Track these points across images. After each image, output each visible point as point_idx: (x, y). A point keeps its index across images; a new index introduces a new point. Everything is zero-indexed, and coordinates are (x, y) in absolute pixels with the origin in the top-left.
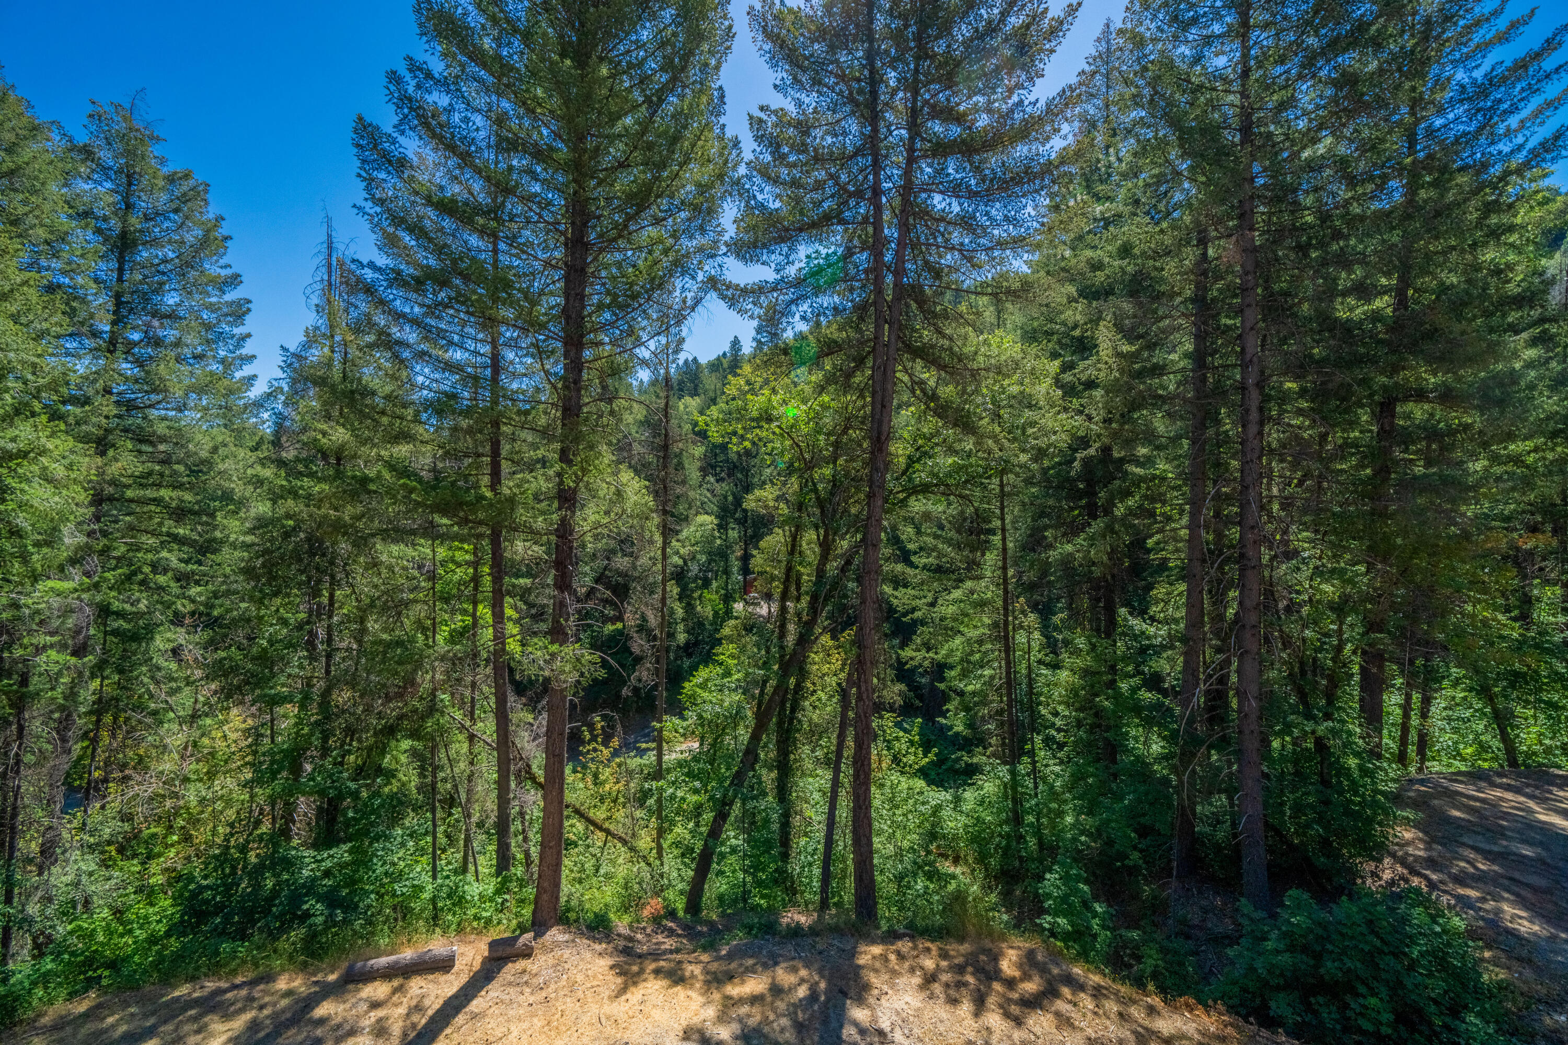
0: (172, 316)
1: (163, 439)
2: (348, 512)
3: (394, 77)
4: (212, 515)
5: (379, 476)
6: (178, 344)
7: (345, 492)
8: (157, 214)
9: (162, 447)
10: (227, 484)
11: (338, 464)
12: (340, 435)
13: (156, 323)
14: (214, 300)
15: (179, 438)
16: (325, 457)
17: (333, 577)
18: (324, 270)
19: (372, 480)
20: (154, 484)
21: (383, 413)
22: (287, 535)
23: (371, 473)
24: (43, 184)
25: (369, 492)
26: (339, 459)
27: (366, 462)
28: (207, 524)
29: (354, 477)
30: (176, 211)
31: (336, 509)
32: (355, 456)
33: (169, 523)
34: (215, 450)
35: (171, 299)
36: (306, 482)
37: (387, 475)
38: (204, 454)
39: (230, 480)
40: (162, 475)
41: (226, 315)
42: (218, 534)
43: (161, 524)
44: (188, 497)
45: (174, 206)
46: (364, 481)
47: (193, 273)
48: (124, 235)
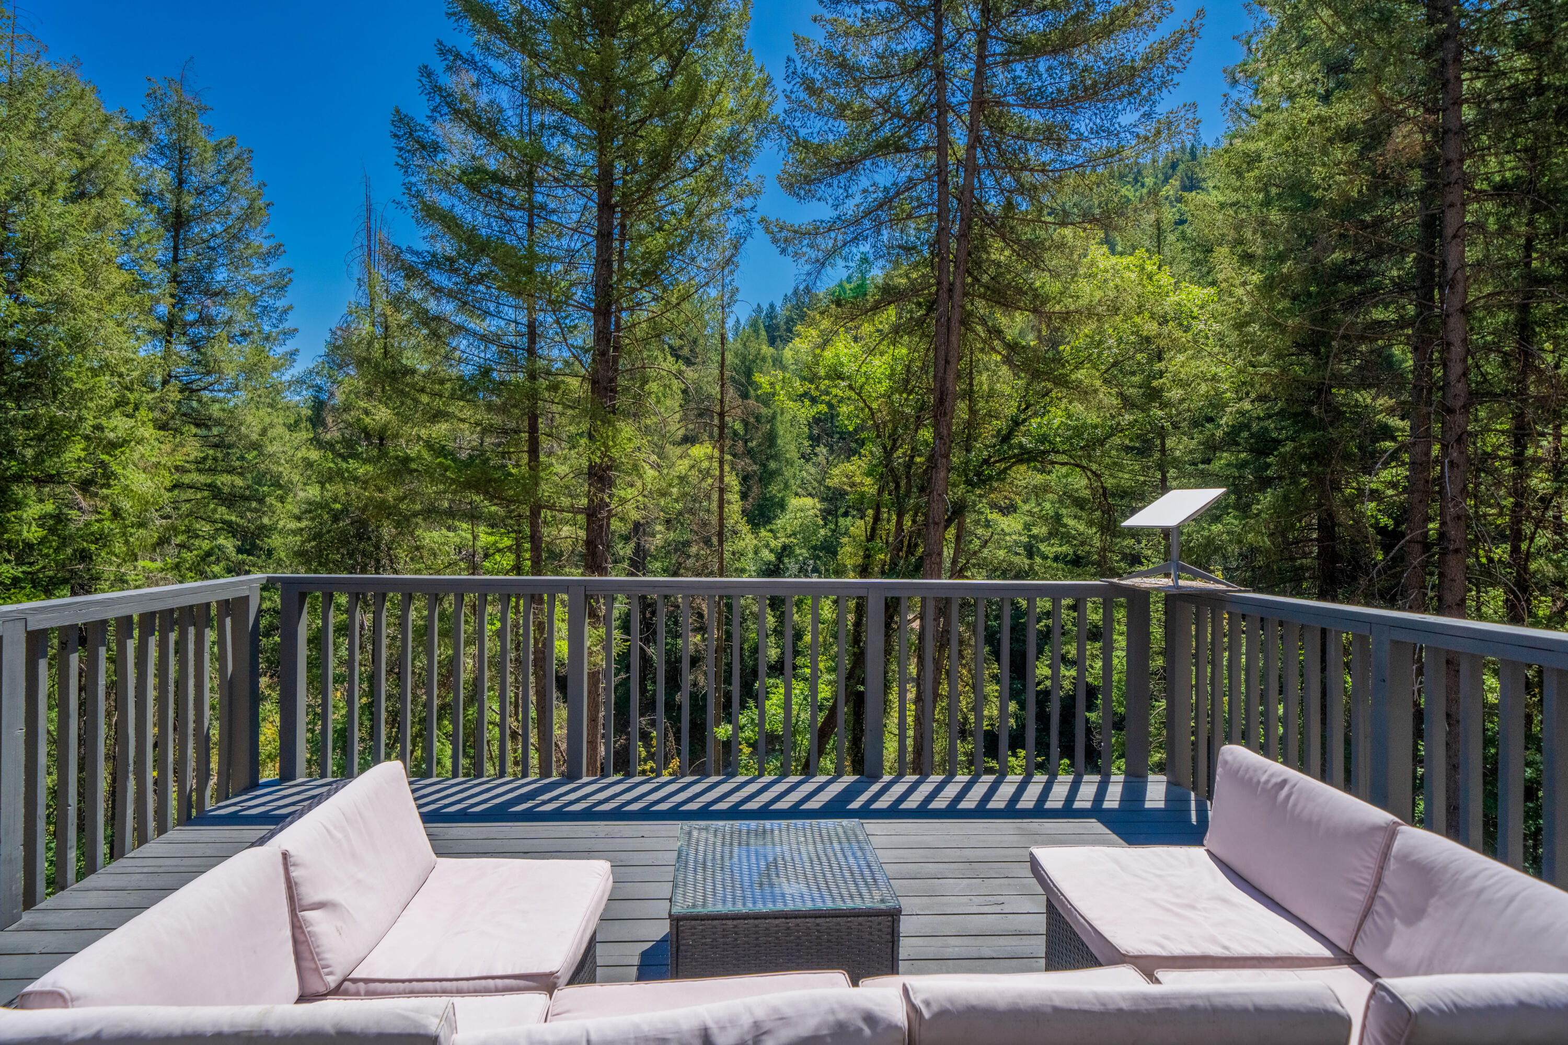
0: (222, 294)
1: (219, 423)
2: (391, 494)
3: (426, 72)
4: (261, 501)
5: (419, 457)
6: (229, 322)
7: (389, 472)
8: (208, 188)
9: (215, 431)
10: (274, 468)
11: (381, 444)
12: (382, 414)
13: (208, 302)
14: (257, 272)
15: (231, 422)
16: (368, 436)
17: (378, 561)
18: (364, 234)
19: (412, 460)
20: (210, 470)
21: (422, 390)
22: (336, 518)
23: (412, 453)
24: (116, 174)
25: (411, 472)
26: (381, 439)
27: (407, 442)
28: (256, 511)
29: (397, 457)
30: (224, 183)
31: (380, 491)
32: (396, 436)
33: (222, 510)
34: (264, 432)
35: (221, 275)
36: (353, 464)
37: (426, 455)
38: (254, 437)
39: (279, 464)
40: (215, 459)
41: (269, 288)
42: (266, 520)
43: (214, 511)
44: (239, 482)
45: (221, 177)
46: (407, 460)
47: (239, 246)
48: (178, 214)
